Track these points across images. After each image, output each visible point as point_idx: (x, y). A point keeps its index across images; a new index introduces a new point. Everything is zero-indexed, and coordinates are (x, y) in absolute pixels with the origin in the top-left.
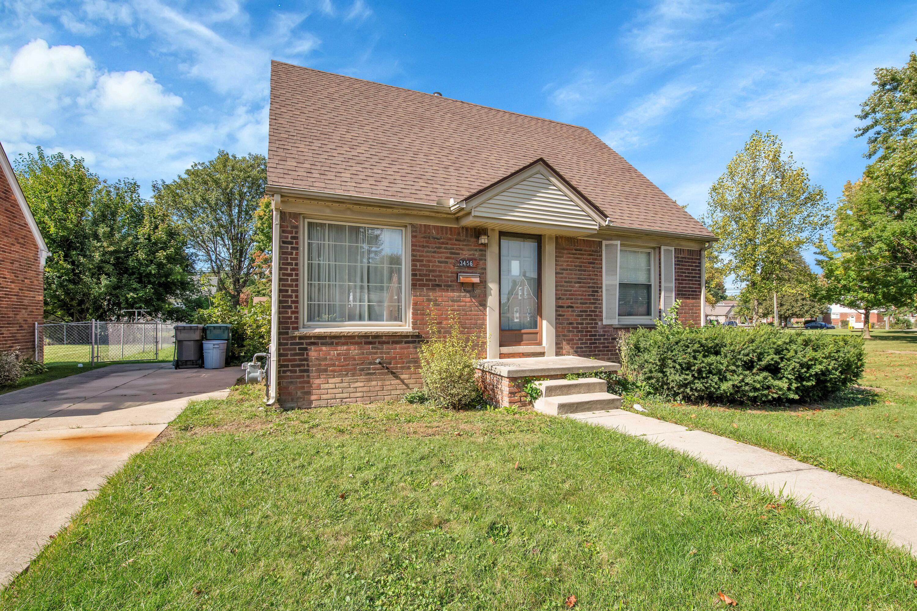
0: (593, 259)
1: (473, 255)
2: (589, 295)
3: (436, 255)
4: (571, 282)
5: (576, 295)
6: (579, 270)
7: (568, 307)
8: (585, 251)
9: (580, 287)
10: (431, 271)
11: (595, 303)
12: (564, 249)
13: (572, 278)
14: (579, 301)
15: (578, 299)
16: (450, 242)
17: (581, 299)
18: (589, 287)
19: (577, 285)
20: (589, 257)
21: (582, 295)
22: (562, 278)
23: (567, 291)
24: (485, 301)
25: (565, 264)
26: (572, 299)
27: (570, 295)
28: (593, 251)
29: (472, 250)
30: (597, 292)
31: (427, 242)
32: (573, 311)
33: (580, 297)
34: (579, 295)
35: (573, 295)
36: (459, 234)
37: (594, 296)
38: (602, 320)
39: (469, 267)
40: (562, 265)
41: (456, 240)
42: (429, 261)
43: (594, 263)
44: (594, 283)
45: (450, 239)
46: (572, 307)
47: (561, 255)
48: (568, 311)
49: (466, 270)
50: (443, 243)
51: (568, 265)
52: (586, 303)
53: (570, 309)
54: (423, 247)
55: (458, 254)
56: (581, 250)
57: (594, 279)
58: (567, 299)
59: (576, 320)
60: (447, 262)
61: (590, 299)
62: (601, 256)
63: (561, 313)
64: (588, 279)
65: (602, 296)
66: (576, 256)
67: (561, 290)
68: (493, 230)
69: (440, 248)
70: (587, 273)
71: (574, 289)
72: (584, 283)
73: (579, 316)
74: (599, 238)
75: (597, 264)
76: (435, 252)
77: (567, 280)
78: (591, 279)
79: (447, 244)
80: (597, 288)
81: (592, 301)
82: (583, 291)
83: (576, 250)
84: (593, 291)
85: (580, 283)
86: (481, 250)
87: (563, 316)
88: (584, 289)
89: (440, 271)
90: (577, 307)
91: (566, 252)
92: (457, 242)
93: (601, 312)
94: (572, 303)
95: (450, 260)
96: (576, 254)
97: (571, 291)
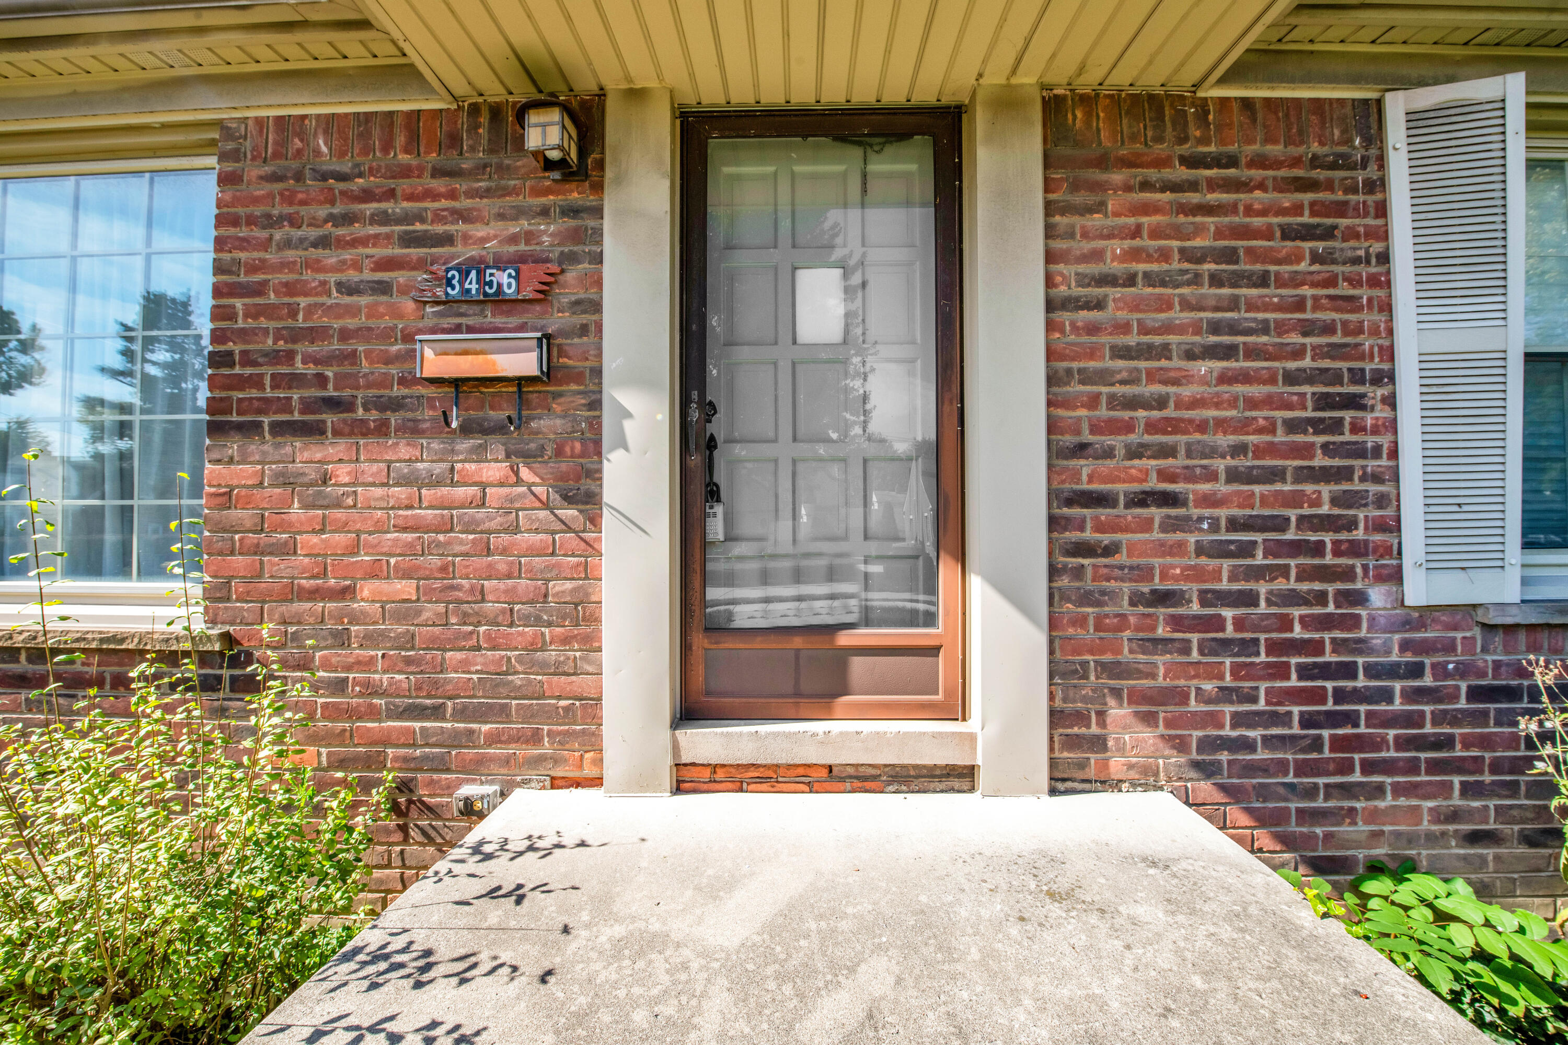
0: (1316, 209)
1: (529, 237)
2: (1292, 426)
3: (331, 258)
4: (1164, 352)
5: (1202, 427)
6: (1216, 280)
7: (1142, 500)
8: (1260, 162)
9: (1224, 378)
10: (295, 336)
11: (1345, 474)
12: (1103, 162)
13: (1168, 328)
14: (1221, 465)
15: (1212, 452)
16: (403, 185)
17: (1239, 450)
18: (1291, 378)
19: (1203, 367)
20: (1286, 199)
21: (1244, 426)
22: (1093, 329)
23: (1133, 403)
24: (595, 474)
25: (1118, 246)
26: (1168, 452)
27: (1152, 427)
28: (1316, 162)
29: (519, 213)
30: (1354, 402)
31: (289, 198)
32: (1170, 525)
33: (1224, 440)
34: (1222, 425)
35: (1174, 426)
36: (454, 140)
37: (1336, 426)
38: (1396, 576)
39: (498, 301)
40: (1097, 256)
41: (438, 173)
42: (291, 289)
43: (1328, 233)
44: (1335, 351)
45: (406, 172)
46: (1168, 499)
47: (1079, 198)
48: (1146, 525)
49: (490, 318)
50: (367, 196)
51: (1135, 254)
52: (1276, 475)
53: (1156, 513)
54: (270, 222)
55: (447, 240)
56: (1232, 161)
57: (1329, 329)
58: (1134, 453)
59: (1197, 574)
60: (383, 288)
61: (1306, 451)
62: (1379, 185)
63: (1088, 535)
64: (1281, 328)
65: (1392, 426)
66: (1194, 198)
67: (1093, 402)
68: (636, 95)
69: (348, 219)
70: (1273, 293)
71: (1187, 392)
72: (1252, 353)
73: (1221, 551)
74: (1355, 80)
75: (1351, 234)
76: (323, 242)
77: (1132, 340)
78: (1307, 329)
79: (391, 194)
80: (1358, 377)
81: (1320, 461)
82: (1251, 403)
83: (1191, 162)
84: (1324, 402)
85: (1229, 352)
86: (572, 211)
87: (1110, 550)
88: (1256, 391)
89: (345, 335)
90: (1209, 501)
91: (1117, 177)
92: (439, 185)
93: (1394, 526)
94: (1164, 475)
95: (400, 277)
96: (1193, 186)
97: (1161, 402)
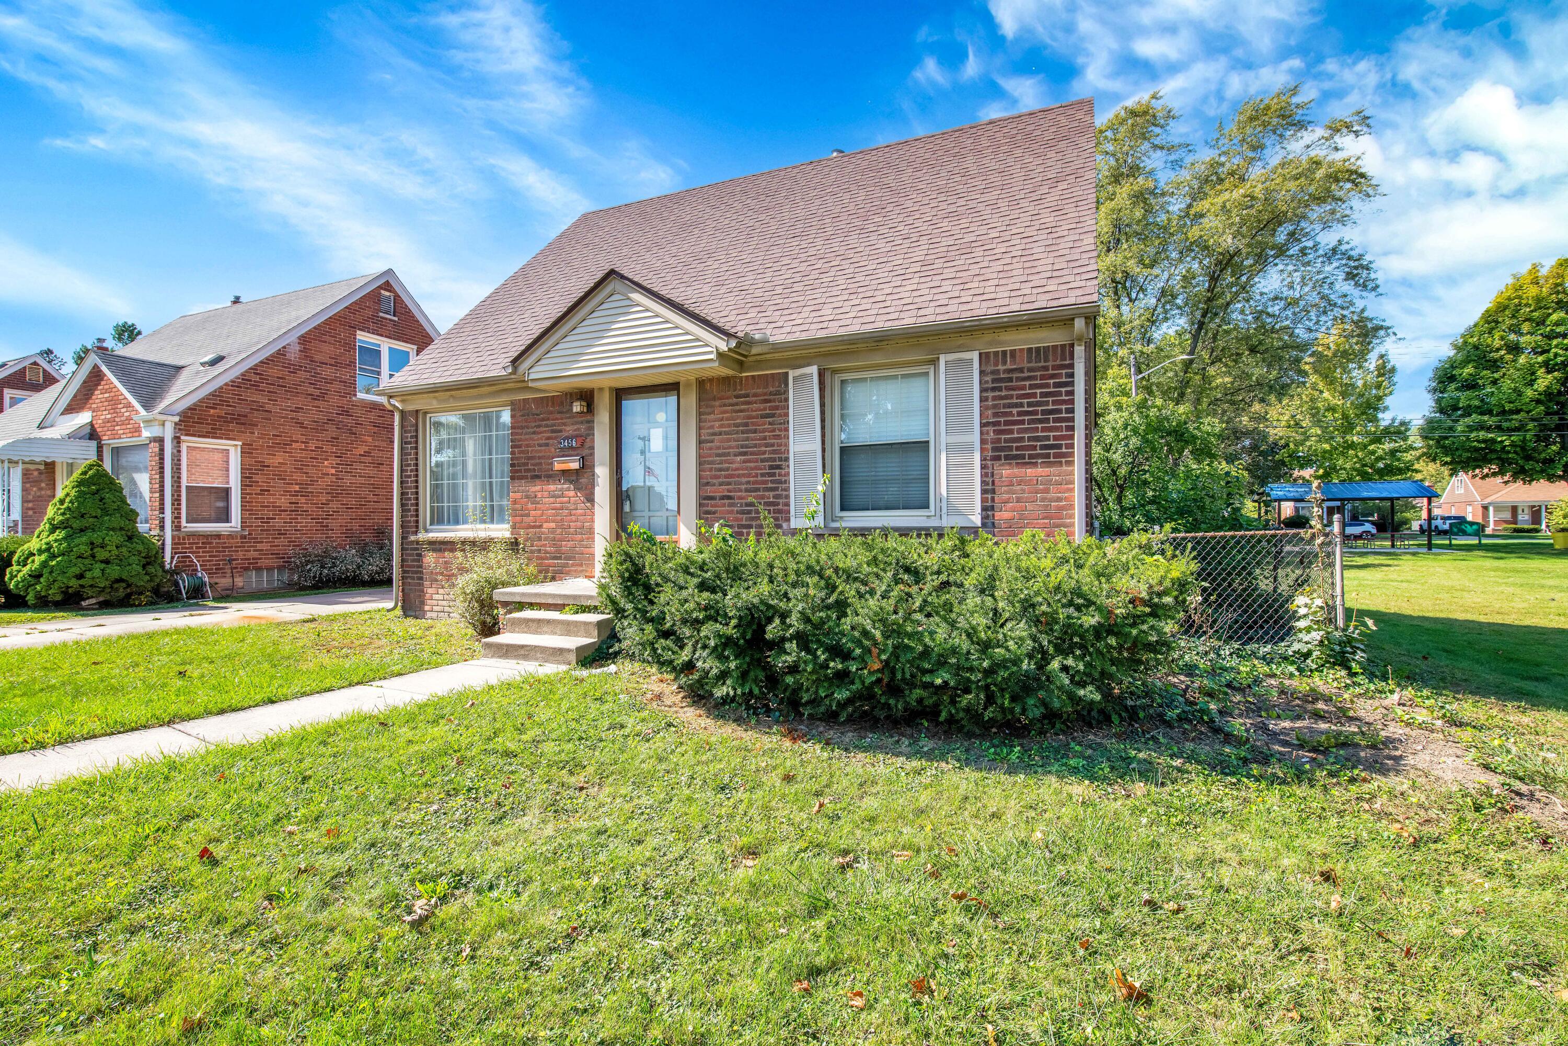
0: (771, 408)
1: (578, 429)
2: (763, 475)
3: (535, 436)
4: (728, 454)
5: (739, 476)
6: (743, 432)
7: (723, 498)
8: (755, 395)
9: (745, 462)
10: (529, 458)
11: (776, 489)
12: (714, 399)
13: (730, 447)
14: (743, 487)
15: (741, 484)
16: (551, 416)
17: (748, 483)
18: (763, 461)
19: (738, 458)
20: (762, 406)
21: (749, 476)
22: (711, 449)
23: (721, 470)
24: (593, 494)
25: (717, 424)
26: (729, 484)
27: (726, 477)
28: (771, 394)
29: (577, 423)
30: (779, 467)
31: (526, 421)
32: (731, 505)
33: (744, 480)
34: (744, 475)
35: (731, 476)
36: (562, 403)
37: (774, 475)
38: (788, 520)
39: (572, 448)
40: (712, 427)
41: (559, 413)
42: (528, 446)
43: (773, 416)
44: (774, 452)
45: (551, 413)
46: (729, 498)
47: (709, 410)
48: (724, 505)
49: (571, 452)
50: (543, 420)
51: (721, 426)
52: (757, 490)
53: (726, 501)
54: (522, 428)
55: (560, 431)
56: (747, 396)
57: (773, 445)
58: (721, 484)
59: (737, 519)
60: (547, 445)
61: (765, 482)
62: (787, 400)
63: (709, 508)
64: (760, 445)
65: (788, 474)
66: (737, 408)
67: (711, 470)
68: (601, 389)
69: (539, 426)
70: (758, 435)
71: (734, 466)
72: (752, 454)
73: (743, 512)
74: (780, 368)
75: (780, 415)
76: (534, 433)
77: (720, 451)
78: (767, 445)
79: (548, 419)
80: (780, 459)
81: (770, 485)
82: (752, 469)
83: (737, 397)
84: (771, 467)
85: (745, 454)
86: (588, 422)
87: (714, 513)
88: (752, 465)
89: (540, 458)
90: (740, 498)
91: (717, 403)
92: (559, 416)
93: (788, 505)
94: (729, 491)
95: (551, 442)
96: (737, 404)
97: (728, 469)
